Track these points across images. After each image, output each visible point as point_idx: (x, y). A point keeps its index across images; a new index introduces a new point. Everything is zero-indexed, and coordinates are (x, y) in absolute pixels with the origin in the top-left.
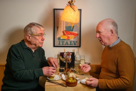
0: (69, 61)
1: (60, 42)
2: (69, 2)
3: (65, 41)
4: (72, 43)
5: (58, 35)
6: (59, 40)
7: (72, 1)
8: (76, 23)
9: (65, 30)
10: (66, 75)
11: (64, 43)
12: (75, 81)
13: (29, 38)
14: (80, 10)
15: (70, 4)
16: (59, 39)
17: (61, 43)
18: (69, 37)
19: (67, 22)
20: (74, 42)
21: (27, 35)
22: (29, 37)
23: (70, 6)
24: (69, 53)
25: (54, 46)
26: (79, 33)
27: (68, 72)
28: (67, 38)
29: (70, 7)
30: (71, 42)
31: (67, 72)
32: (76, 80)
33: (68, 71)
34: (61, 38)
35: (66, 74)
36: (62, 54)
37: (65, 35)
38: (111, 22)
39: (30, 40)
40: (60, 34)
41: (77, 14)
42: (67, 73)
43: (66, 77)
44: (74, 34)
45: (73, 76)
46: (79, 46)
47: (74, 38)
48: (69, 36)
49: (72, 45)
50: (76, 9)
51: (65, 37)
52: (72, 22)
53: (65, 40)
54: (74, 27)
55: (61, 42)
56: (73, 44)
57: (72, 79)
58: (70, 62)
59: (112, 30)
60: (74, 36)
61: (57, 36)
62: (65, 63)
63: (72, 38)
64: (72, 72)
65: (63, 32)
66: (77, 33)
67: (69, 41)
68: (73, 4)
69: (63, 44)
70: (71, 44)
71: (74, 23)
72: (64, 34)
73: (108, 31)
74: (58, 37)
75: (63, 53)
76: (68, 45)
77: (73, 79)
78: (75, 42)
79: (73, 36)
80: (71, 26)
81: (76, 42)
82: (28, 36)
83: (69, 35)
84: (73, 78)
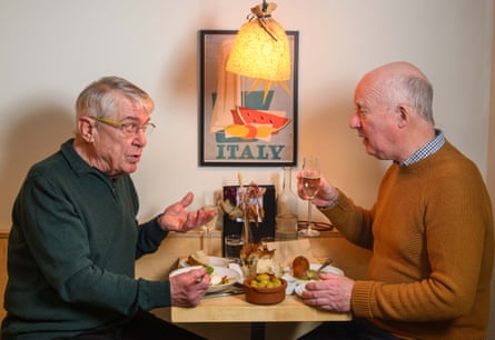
0: (256, 218)
1: (221, 148)
2: (254, 10)
3: (242, 146)
4: (267, 151)
5: (217, 124)
6: (218, 140)
7: (265, 6)
8: (278, 82)
9: (239, 104)
10: (245, 268)
11: (238, 154)
12: (279, 284)
13: (90, 132)
14: (294, 35)
15: (260, 17)
16: (220, 136)
17: (227, 153)
18: (253, 132)
19: (246, 78)
20: (273, 148)
21: (83, 120)
22: (90, 127)
23: (260, 23)
24: (255, 186)
25: (202, 163)
26: (291, 117)
27: (254, 255)
28: (249, 136)
29: (257, 26)
30: (261, 148)
31: (248, 255)
32: (283, 282)
33: (252, 251)
34: (228, 136)
35: (247, 263)
36: (229, 193)
37: (242, 123)
38: (402, 80)
39: (93, 140)
40: (222, 120)
41: (282, 49)
42: (249, 260)
43: (244, 272)
44: (271, 120)
45: (270, 269)
46: (291, 161)
47: (273, 133)
48: (256, 125)
49: (267, 158)
50: (280, 34)
51: (242, 132)
52: (266, 78)
53: (239, 140)
54: (271, 93)
55: (225, 148)
56: (271, 155)
57: (267, 277)
58: (260, 220)
59: (402, 108)
60: (274, 127)
61: (213, 128)
62: (242, 224)
63: (266, 135)
64: (267, 256)
65: (234, 113)
66: (282, 114)
67: (255, 144)
68: (269, 16)
69: (233, 157)
70: (261, 157)
71: (273, 82)
72: (237, 121)
73: (388, 109)
74: (215, 129)
75: (235, 188)
76: (252, 158)
77: (271, 280)
78: (277, 149)
79: (271, 125)
80: (263, 93)
81: (281, 147)
82: (85, 124)
83: (255, 121)
84: (272, 277)
